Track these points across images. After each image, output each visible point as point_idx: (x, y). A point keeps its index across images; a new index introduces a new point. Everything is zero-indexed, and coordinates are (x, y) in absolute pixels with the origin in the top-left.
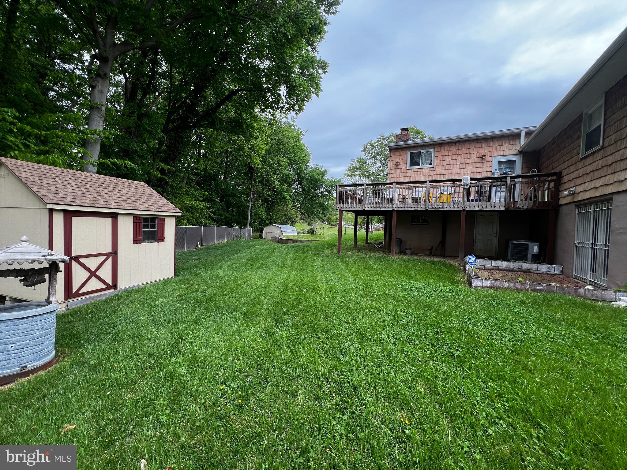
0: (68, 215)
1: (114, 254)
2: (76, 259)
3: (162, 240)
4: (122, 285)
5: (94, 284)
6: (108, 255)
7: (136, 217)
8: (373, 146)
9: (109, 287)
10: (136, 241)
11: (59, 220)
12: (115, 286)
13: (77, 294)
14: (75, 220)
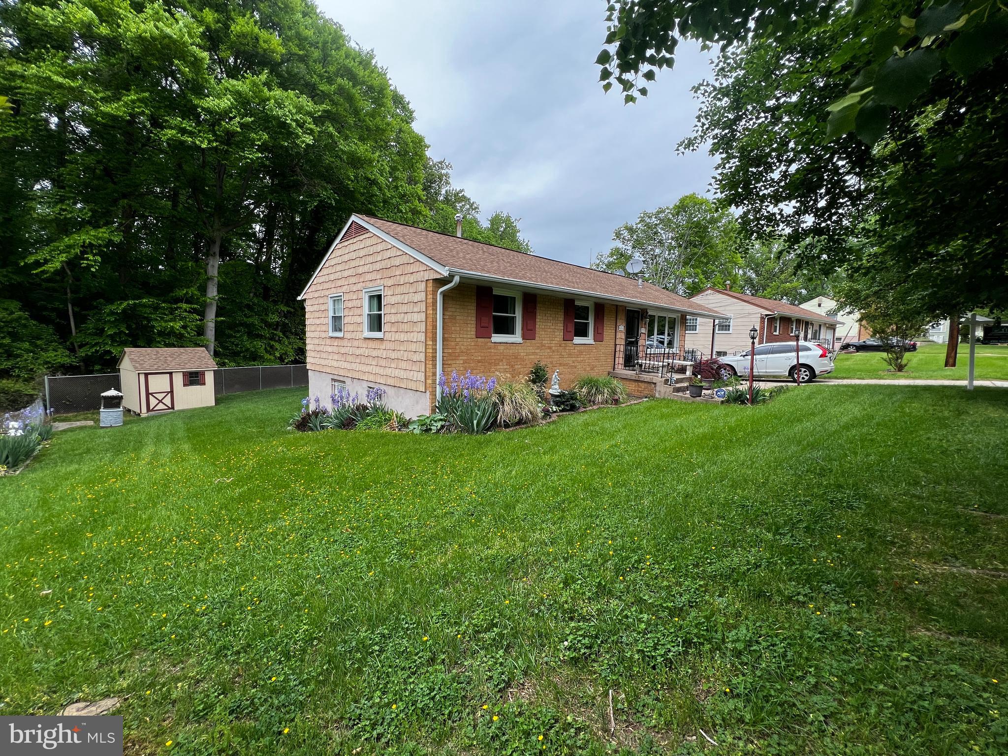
0: (146, 375)
1: (172, 392)
2: (151, 394)
3: (203, 384)
4: (176, 408)
5: (161, 406)
6: (168, 393)
7: (184, 374)
8: (631, 230)
9: (169, 408)
10: (184, 385)
11: (142, 377)
12: (173, 408)
13: (153, 410)
14: (149, 376)
